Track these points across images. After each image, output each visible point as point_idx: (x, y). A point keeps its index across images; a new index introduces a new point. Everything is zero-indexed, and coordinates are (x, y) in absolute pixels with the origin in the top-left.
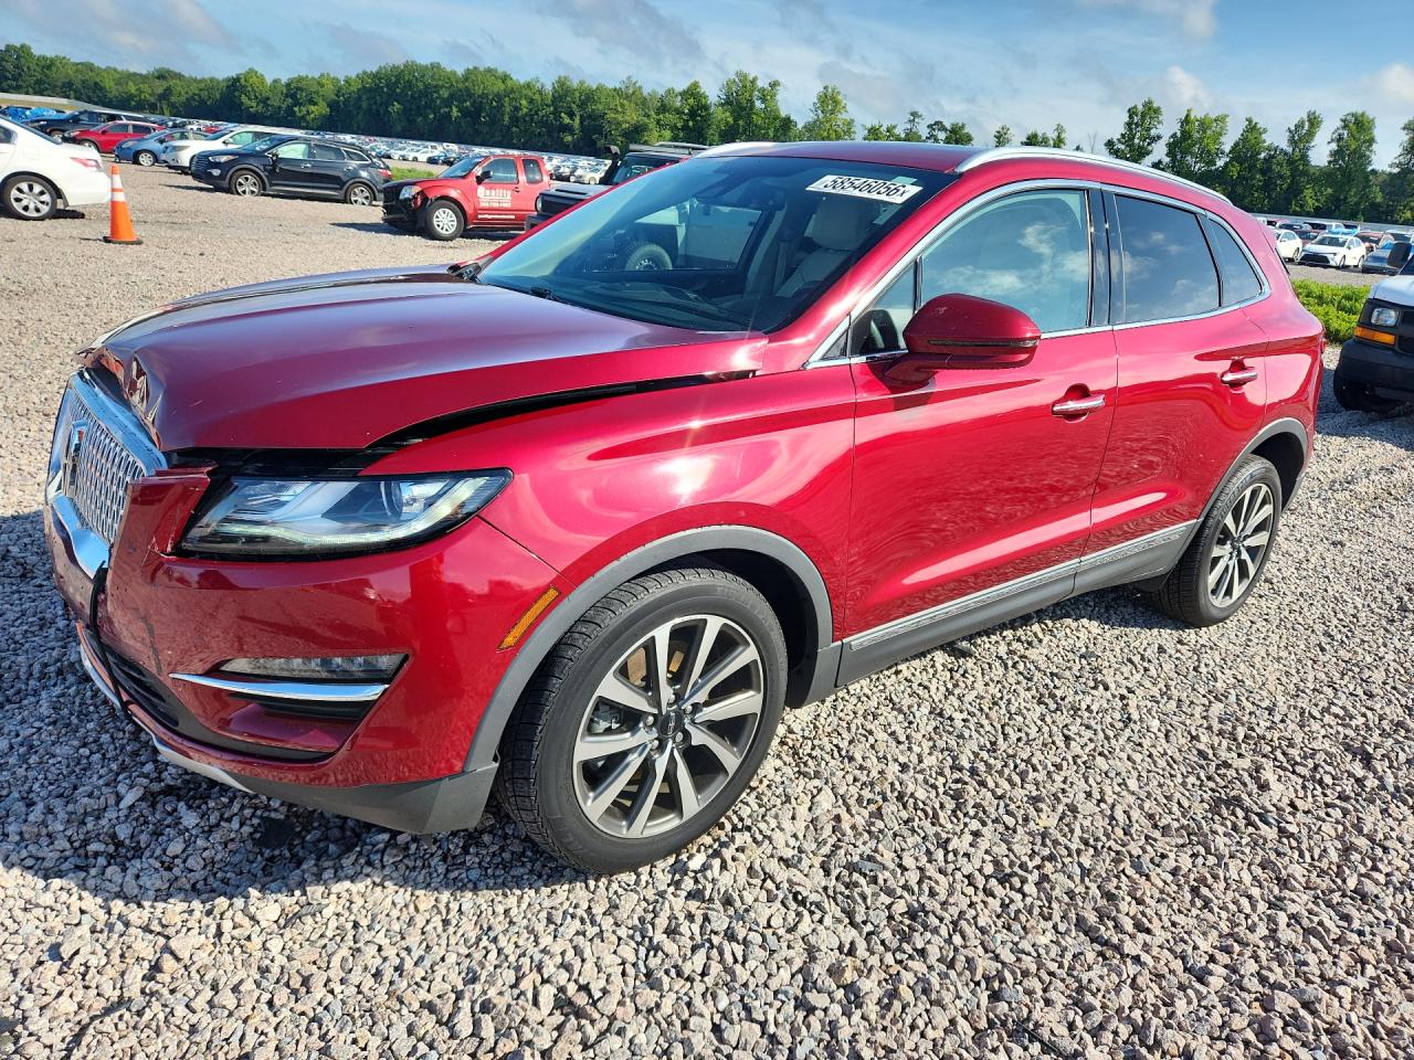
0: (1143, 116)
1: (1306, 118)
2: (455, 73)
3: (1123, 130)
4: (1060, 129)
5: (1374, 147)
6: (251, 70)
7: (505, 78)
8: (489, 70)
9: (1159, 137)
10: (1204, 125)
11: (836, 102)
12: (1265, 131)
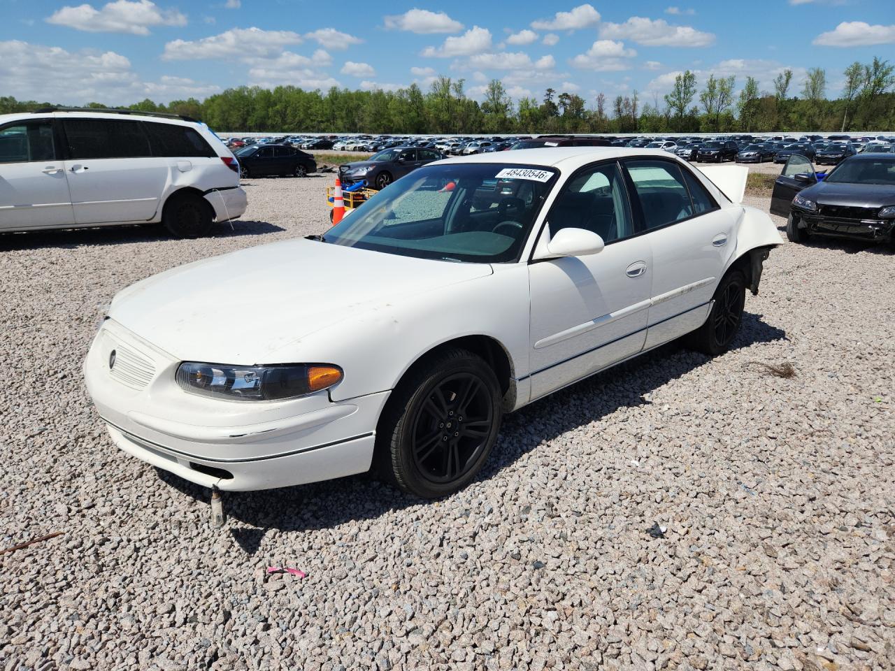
0: (685, 81)
1: (783, 74)
2: (268, 92)
3: (673, 89)
4: (635, 93)
5: (826, 86)
6: (147, 100)
7: (299, 91)
8: (290, 87)
9: (695, 91)
10: (722, 82)
11: (499, 88)
12: (758, 82)
